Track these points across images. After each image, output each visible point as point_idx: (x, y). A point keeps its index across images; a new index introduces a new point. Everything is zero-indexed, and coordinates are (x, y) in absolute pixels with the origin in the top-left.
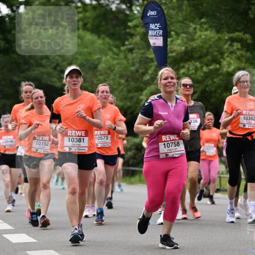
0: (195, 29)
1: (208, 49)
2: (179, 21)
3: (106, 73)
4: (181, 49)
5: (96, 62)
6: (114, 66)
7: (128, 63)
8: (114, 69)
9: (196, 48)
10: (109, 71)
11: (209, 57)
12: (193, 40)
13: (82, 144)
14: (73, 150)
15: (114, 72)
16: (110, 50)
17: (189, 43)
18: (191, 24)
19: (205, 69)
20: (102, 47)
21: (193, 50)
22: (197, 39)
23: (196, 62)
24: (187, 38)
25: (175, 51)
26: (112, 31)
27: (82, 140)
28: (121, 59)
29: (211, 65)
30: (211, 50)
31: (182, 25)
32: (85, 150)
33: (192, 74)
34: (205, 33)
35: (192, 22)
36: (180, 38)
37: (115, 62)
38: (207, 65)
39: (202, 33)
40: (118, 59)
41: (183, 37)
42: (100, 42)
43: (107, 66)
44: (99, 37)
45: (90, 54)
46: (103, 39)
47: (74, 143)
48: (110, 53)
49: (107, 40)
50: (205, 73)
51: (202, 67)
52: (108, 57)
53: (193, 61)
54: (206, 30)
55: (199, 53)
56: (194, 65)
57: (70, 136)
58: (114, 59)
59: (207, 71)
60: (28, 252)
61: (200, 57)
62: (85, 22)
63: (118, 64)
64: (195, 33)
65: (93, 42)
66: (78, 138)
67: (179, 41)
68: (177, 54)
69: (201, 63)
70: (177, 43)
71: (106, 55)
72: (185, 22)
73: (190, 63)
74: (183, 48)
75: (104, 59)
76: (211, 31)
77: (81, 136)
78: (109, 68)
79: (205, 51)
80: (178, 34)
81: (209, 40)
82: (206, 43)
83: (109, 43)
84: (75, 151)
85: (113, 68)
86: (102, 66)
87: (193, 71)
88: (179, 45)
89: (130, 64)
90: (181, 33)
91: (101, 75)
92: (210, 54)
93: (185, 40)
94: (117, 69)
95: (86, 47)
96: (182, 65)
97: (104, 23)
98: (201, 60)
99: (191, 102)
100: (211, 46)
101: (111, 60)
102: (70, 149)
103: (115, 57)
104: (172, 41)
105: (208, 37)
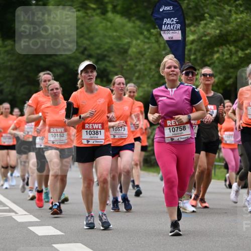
0: (230, 11)
1: (243, 32)
2: (213, 4)
3: (137, 58)
4: (215, 32)
5: (126, 47)
6: (145, 50)
7: (160, 47)
8: (145, 54)
9: (231, 32)
10: (140, 56)
11: (245, 41)
12: (228, 23)
13: (99, 136)
14: (91, 142)
15: (145, 56)
16: (142, 33)
17: (224, 26)
18: (226, 6)
19: (240, 54)
20: (133, 30)
21: (228, 33)
22: (233, 22)
23: (231, 46)
24: (221, 21)
25: (208, 34)
26: (142, 13)
27: (99, 133)
28: (152, 43)
29: (247, 50)
30: (247, 34)
31: (216, 7)
32: (102, 142)
33: (227, 59)
34: (241, 16)
35: (227, 4)
36: (214, 21)
37: (146, 46)
38: (243, 50)
39: (238, 17)
40: (149, 43)
41: (218, 20)
42: (130, 25)
43: (138, 51)
44: (130, 20)
45: (119, 37)
46: (134, 22)
47: (92, 135)
48: (141, 37)
49: (138, 23)
50: (241, 58)
51: (237, 52)
52: (139, 41)
53: (228, 45)
54: (242, 12)
55: (234, 37)
56: (228, 49)
57: (87, 129)
58: (145, 43)
59: (243, 56)
60: (54, 245)
61: (235, 41)
62: (115, 4)
63: (148, 48)
64: (230, 16)
65: (124, 26)
66: (95, 130)
67: (213, 24)
68: (211, 38)
69: (236, 47)
70: (210, 26)
71: (137, 39)
72: (219, 4)
73: (224, 47)
74: (218, 31)
75: (134, 42)
76: (247, 13)
77: (98, 129)
78: (140, 53)
79: (240, 35)
80: (212, 17)
81: (245, 22)
82: (242, 26)
83: (139, 27)
84: (92, 143)
85: (143, 53)
86: (133, 50)
87: (228, 56)
88: (213, 28)
89: (162, 48)
90: (215, 16)
91: (131, 59)
92: (245, 38)
93: (220, 23)
94: (147, 54)
95: (116, 31)
96: (216, 49)
97: (134, 5)
98: (236, 45)
99: (210, 93)
100: (246, 29)
101: (142, 44)
102: (88, 141)
103: (146, 40)
104: (206, 24)
105: (244, 20)
